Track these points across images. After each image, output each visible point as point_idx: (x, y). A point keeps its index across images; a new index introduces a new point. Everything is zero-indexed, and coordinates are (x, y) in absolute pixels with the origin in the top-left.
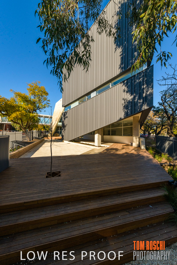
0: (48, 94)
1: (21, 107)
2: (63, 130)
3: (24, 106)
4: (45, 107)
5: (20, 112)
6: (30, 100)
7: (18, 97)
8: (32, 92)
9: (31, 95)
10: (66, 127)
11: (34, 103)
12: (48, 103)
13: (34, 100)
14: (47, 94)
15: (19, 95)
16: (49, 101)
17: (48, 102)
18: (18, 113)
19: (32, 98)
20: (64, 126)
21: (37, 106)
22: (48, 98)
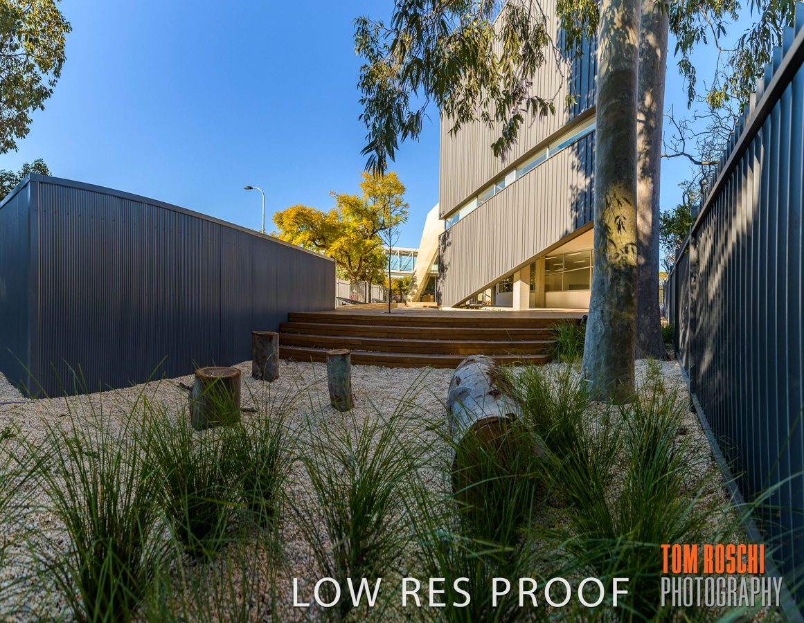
0: (404, 189)
1: (349, 227)
2: (441, 279)
3: (355, 224)
4: (397, 223)
5: (346, 238)
6: (366, 209)
7: (343, 205)
8: (369, 189)
9: (368, 196)
10: (447, 269)
11: (374, 214)
12: (404, 213)
13: (374, 207)
14: (402, 189)
15: (344, 201)
16: (406, 206)
17: (405, 209)
18: (343, 239)
19: (370, 204)
20: (442, 269)
21: (381, 221)
22: (406, 198)
